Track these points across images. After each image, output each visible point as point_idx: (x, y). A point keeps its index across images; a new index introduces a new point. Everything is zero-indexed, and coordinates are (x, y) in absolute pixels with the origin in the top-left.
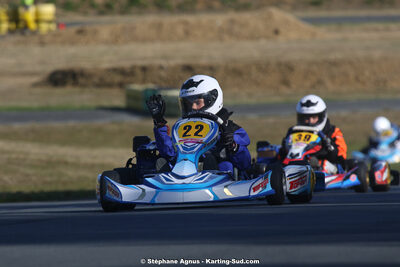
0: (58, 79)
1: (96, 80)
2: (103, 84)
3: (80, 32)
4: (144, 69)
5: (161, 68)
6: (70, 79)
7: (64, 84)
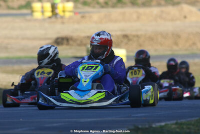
0: (59, 41)
1: (78, 42)
2: (81, 44)
3: (83, 17)
6: (65, 42)
7: (62, 44)
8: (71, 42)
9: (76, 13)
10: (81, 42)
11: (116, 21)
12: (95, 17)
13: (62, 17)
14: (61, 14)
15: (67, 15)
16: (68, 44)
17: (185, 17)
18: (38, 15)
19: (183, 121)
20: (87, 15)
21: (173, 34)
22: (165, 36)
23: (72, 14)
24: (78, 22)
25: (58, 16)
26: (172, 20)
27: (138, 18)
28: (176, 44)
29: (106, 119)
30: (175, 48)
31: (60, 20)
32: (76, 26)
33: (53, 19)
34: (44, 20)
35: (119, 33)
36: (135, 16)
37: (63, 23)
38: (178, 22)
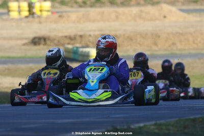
0: (36, 41)
1: (56, 42)
3: (60, 16)
4: (81, 36)
5: (90, 36)
6: (42, 41)
7: (39, 44)
8: (48, 42)
9: (53, 13)
10: (59, 41)
11: (94, 21)
12: (73, 17)
13: (39, 17)
14: (38, 13)
15: (45, 14)
16: (45, 44)
17: (165, 17)
18: (14, 14)
19: (162, 122)
20: (64, 14)
21: (152, 34)
22: (144, 36)
23: (49, 13)
24: (56, 22)
25: (35, 16)
26: (152, 20)
27: (117, 17)
28: (156, 44)
29: (84, 120)
30: (154, 48)
31: (37, 20)
32: (54, 26)
33: (30, 19)
34: (21, 19)
35: (97, 33)
36: (113, 16)
37: (40, 23)
38: (157, 22)
